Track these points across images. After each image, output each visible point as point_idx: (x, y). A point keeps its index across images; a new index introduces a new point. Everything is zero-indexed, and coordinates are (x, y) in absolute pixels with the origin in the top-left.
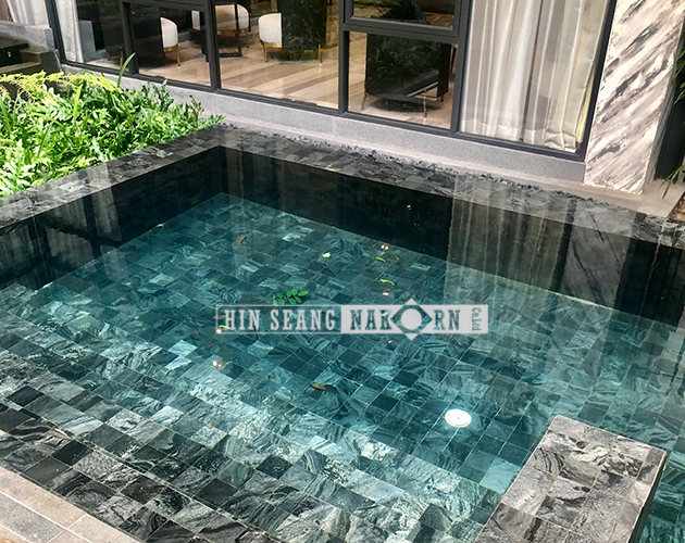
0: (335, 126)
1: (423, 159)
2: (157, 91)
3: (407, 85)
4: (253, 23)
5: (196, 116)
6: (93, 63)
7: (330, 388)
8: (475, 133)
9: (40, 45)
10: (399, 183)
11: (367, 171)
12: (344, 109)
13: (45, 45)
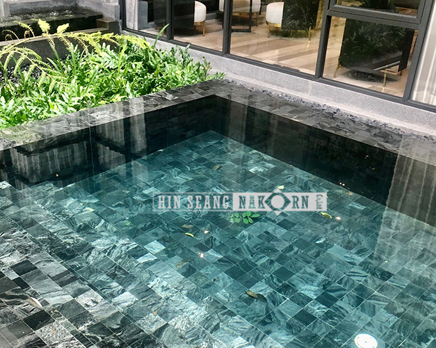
0: (310, 88)
1: (377, 119)
2: (182, 53)
3: (375, 61)
4: (263, 9)
5: (206, 72)
6: (145, 31)
7: (261, 298)
8: (424, 102)
9: (110, 16)
10: (349, 135)
11: (324, 124)
12: (319, 76)
13: (113, 17)
